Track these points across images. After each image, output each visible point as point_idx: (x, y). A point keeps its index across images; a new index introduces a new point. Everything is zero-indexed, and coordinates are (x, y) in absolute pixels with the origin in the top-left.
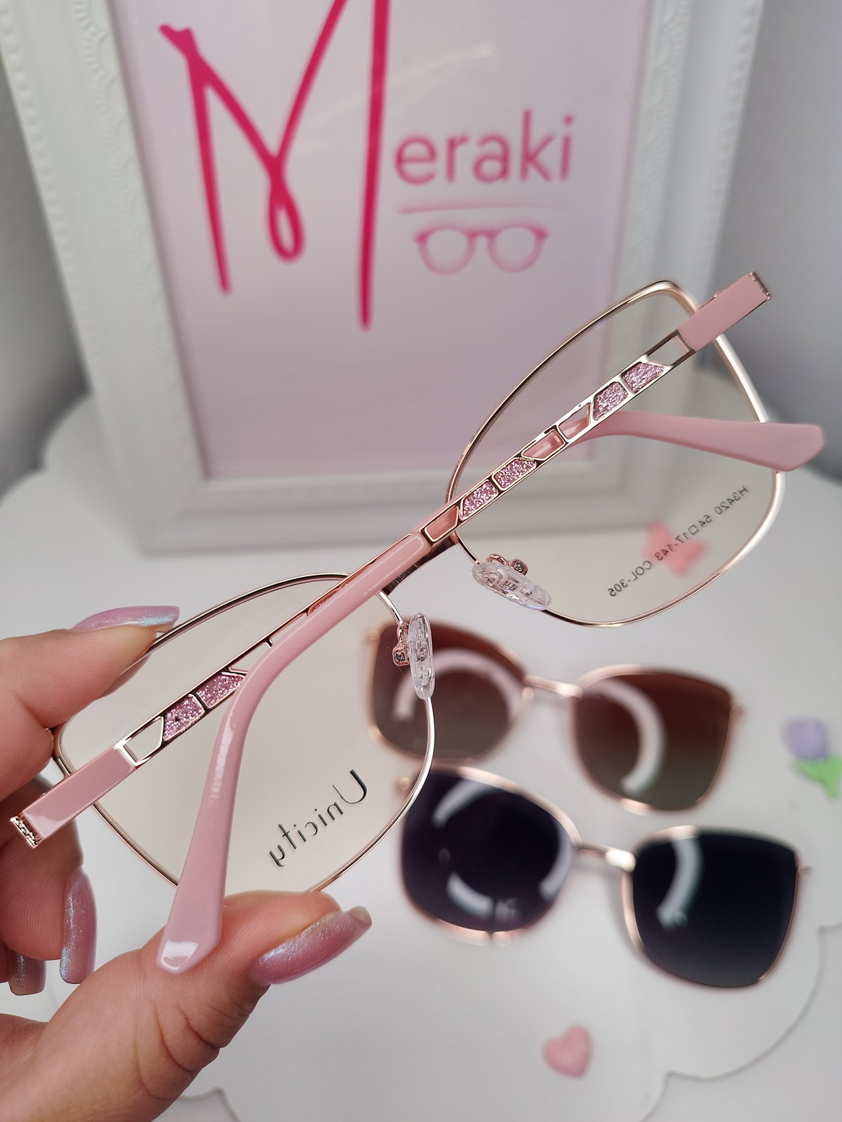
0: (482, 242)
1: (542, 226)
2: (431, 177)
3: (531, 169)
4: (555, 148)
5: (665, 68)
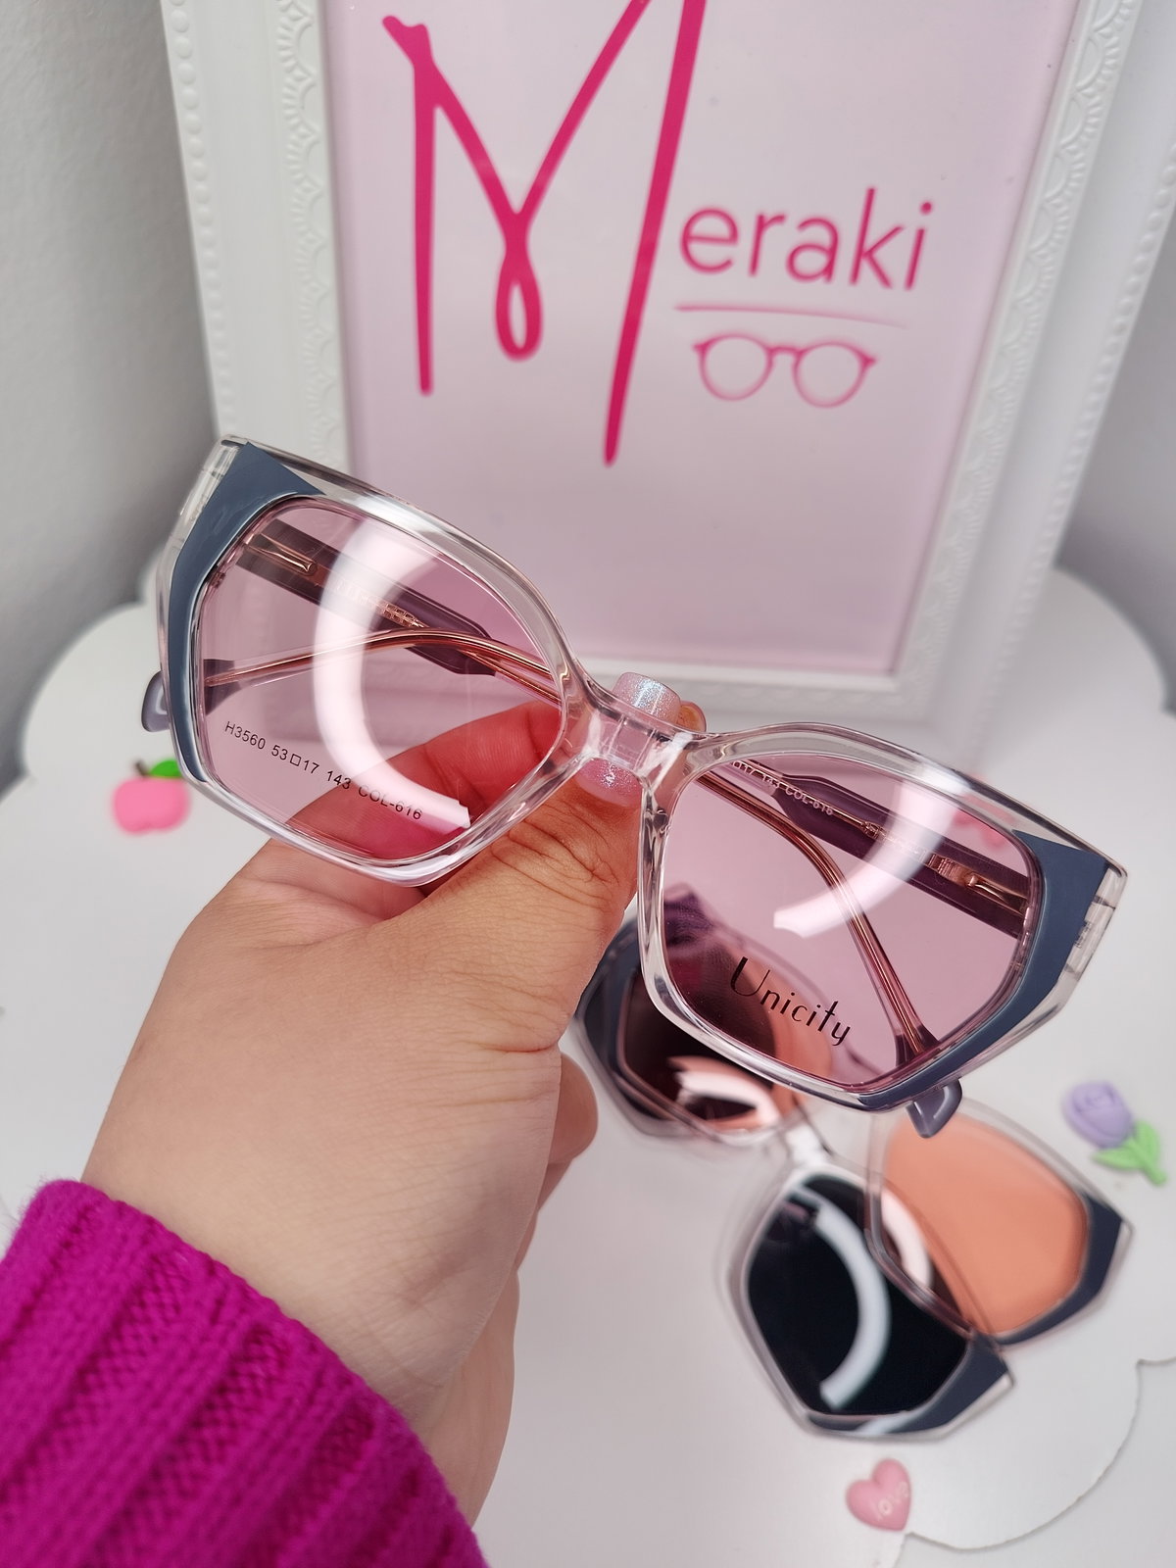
0: (784, 361)
1: (870, 349)
2: (726, 265)
3: (866, 268)
4: (903, 244)
5: (1072, 147)
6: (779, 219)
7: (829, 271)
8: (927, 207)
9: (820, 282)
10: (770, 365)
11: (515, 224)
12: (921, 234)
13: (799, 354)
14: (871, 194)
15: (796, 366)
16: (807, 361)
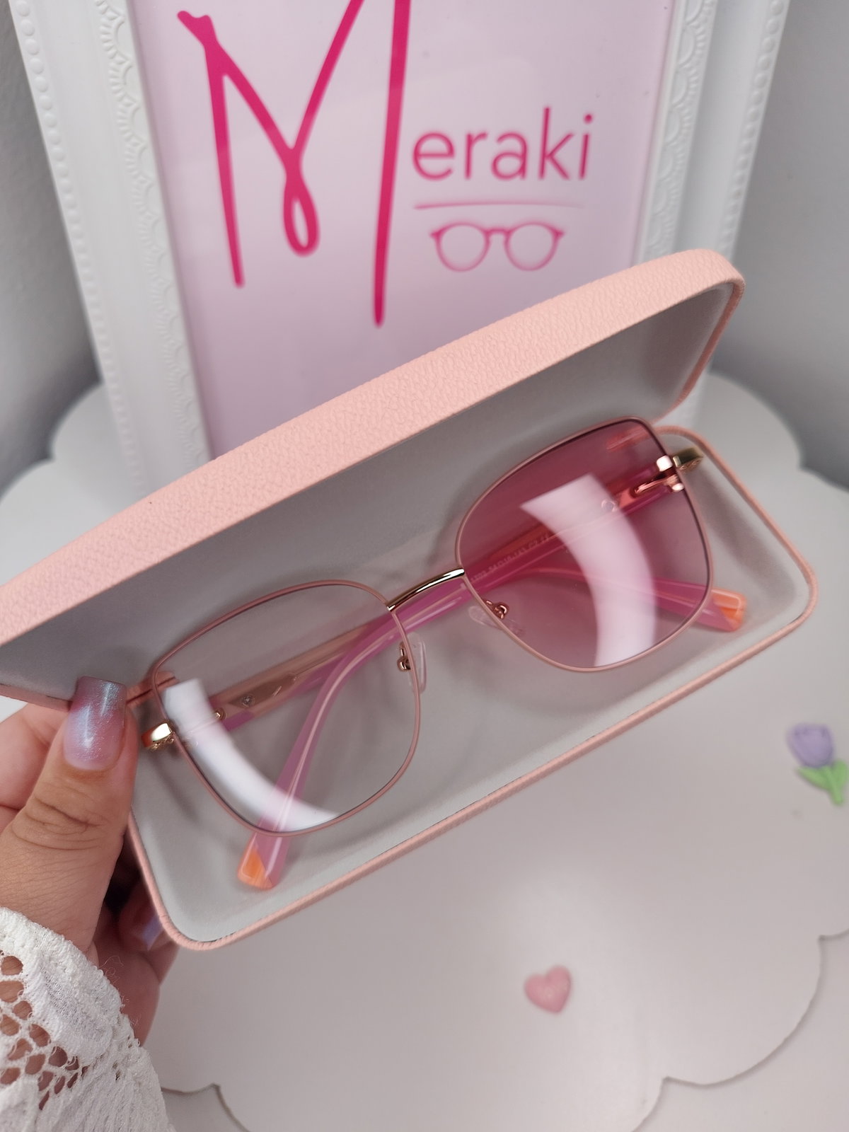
0: (497, 239)
1: (559, 225)
2: (448, 173)
3: (549, 166)
4: (575, 146)
5: (687, 66)
6: (483, 136)
7: (522, 170)
8: (588, 118)
9: (517, 179)
10: (488, 243)
11: (291, 157)
12: (586, 139)
13: (508, 233)
14: (547, 112)
15: (507, 243)
16: (514, 238)
